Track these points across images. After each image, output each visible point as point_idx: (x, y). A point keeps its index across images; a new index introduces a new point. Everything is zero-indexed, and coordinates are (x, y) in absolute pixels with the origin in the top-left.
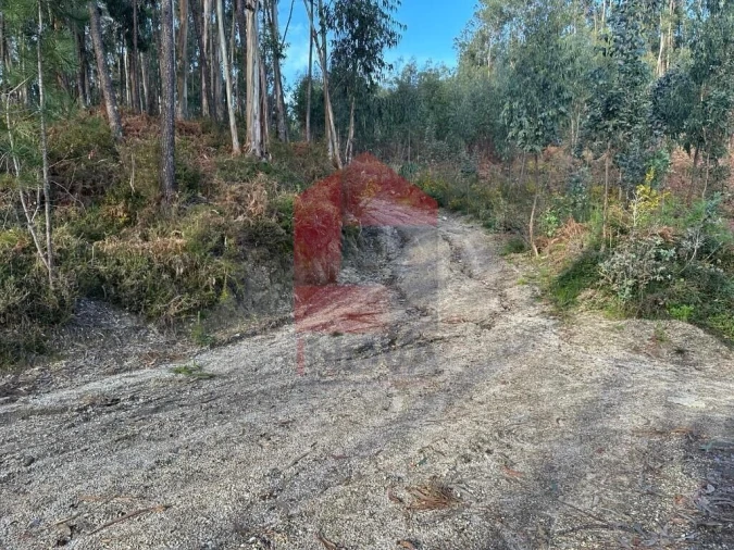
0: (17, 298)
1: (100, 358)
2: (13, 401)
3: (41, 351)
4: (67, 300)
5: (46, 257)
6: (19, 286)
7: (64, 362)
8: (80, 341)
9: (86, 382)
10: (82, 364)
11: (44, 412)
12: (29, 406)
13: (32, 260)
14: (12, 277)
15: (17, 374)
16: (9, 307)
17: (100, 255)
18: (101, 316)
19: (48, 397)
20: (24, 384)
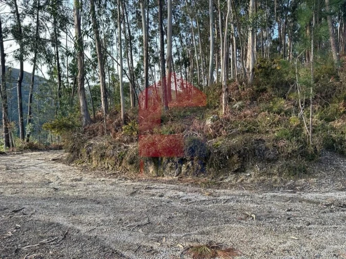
0: (297, 147)
1: (333, 180)
2: (295, 193)
3: (305, 172)
4: (318, 150)
5: (309, 129)
6: (298, 141)
7: (315, 179)
8: (323, 170)
9: (327, 192)
10: (324, 182)
11: (309, 201)
12: (302, 197)
13: (302, 130)
14: (294, 138)
15: (295, 181)
16: (293, 151)
17: (333, 129)
18: (334, 160)
19: (309, 194)
20: (298, 186)
